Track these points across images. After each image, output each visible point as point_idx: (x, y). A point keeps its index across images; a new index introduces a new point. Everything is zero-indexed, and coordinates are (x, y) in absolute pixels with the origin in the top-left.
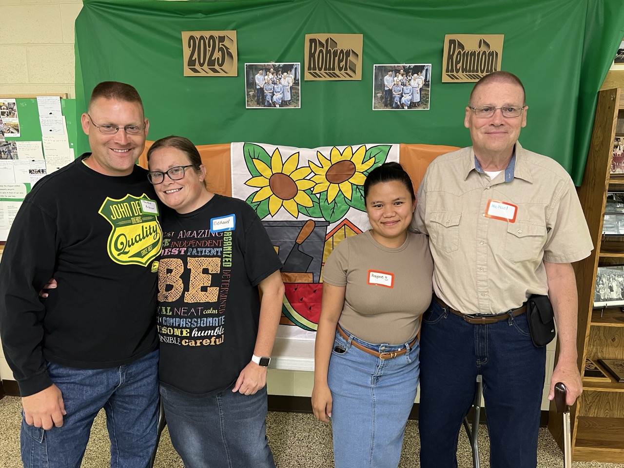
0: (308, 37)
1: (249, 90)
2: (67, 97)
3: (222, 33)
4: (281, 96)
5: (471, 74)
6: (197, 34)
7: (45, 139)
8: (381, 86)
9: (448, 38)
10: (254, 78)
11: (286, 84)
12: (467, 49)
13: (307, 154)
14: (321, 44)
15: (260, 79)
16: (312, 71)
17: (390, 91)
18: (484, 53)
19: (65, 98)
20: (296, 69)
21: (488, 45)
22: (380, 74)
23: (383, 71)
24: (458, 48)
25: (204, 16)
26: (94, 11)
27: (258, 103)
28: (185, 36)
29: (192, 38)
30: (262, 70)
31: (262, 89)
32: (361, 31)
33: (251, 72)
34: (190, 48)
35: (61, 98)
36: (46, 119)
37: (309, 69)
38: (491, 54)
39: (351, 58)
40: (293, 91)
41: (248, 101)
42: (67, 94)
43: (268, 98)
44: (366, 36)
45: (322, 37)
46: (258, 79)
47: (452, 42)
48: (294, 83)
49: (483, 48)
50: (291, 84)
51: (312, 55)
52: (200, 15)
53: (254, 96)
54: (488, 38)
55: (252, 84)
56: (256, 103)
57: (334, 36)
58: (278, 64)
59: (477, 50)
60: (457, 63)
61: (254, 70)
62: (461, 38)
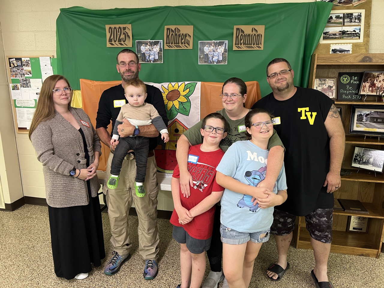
0: (166, 27)
3: (124, 26)
4: (153, 57)
5: (248, 45)
6: (113, 26)
8: (203, 52)
9: (235, 27)
10: (140, 48)
11: (156, 51)
14: (172, 31)
15: (143, 48)
16: (168, 45)
17: (207, 54)
18: (255, 35)
19: (52, 57)
20: (160, 43)
21: (257, 31)
22: (202, 46)
24: (241, 32)
25: (116, 17)
26: (65, 15)
27: (143, 61)
28: (107, 27)
29: (110, 28)
30: (144, 44)
32: (192, 24)
34: (109, 33)
35: (50, 58)
36: (44, 68)
37: (167, 43)
38: (258, 35)
40: (159, 54)
43: (147, 58)
44: (195, 27)
45: (173, 27)
47: (238, 29)
48: (160, 51)
49: (254, 32)
50: (158, 51)
51: (168, 36)
52: (114, 17)
54: (256, 27)
57: (178, 27)
58: (152, 41)
59: (251, 33)
60: (241, 40)
61: (140, 44)
62: (242, 27)
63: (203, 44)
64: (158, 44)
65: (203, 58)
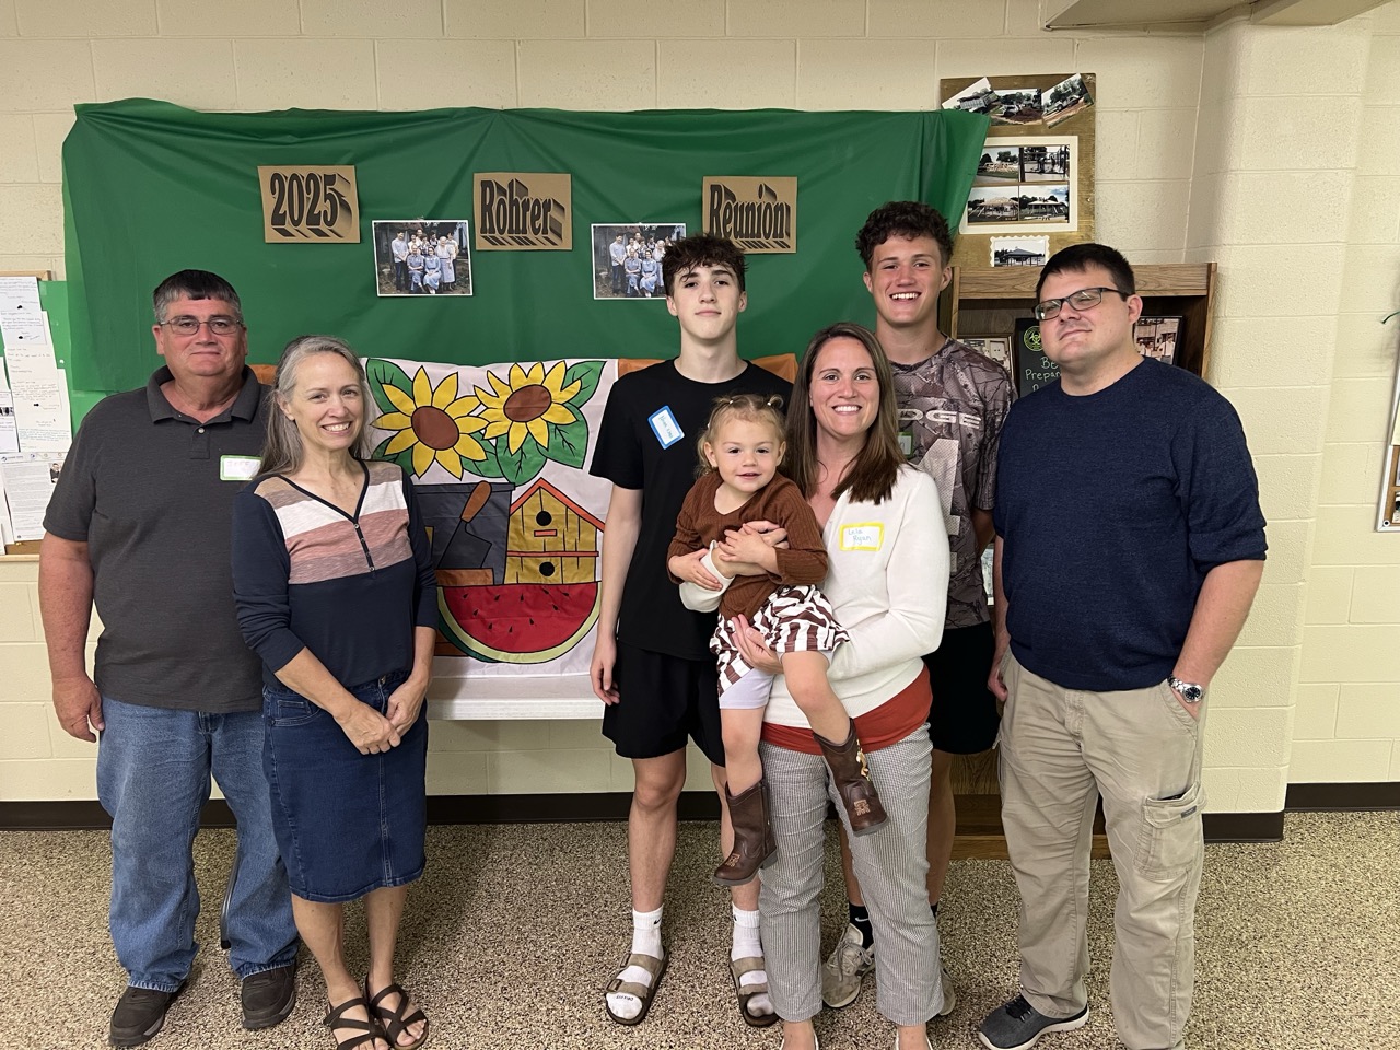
0: (479, 178)
1: (382, 266)
2: (50, 278)
3: (330, 170)
4: (438, 275)
5: (750, 239)
6: (286, 171)
7: (10, 352)
8: (606, 258)
9: (708, 182)
10: (389, 246)
11: (446, 255)
12: (740, 199)
13: (471, 375)
14: (501, 190)
15: (400, 248)
16: (487, 235)
17: (621, 267)
18: (768, 206)
19: (45, 278)
20: (461, 230)
21: (774, 195)
22: (602, 239)
23: (609, 235)
24: (726, 199)
25: (299, 139)
26: (99, 130)
27: (399, 288)
28: (265, 174)
29: (276, 176)
30: (403, 231)
31: (404, 264)
32: (567, 170)
33: (384, 236)
34: (273, 193)
35: (38, 280)
36: (10, 317)
37: (483, 230)
38: (779, 208)
39: (554, 213)
40: (458, 267)
41: (380, 285)
42: (49, 273)
43: (416, 278)
44: (575, 177)
45: (502, 179)
46: (397, 247)
47: (715, 188)
48: (459, 254)
49: (766, 199)
50: (454, 256)
51: (486, 208)
52: (288, 138)
53: (391, 275)
54: (771, 182)
55: (386, 256)
56: (395, 287)
57: (524, 178)
58: (430, 221)
59: (757, 201)
60: (726, 222)
61: (388, 231)
62: (729, 182)
63: (605, 233)
64: (452, 234)
65: (608, 278)
